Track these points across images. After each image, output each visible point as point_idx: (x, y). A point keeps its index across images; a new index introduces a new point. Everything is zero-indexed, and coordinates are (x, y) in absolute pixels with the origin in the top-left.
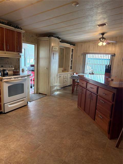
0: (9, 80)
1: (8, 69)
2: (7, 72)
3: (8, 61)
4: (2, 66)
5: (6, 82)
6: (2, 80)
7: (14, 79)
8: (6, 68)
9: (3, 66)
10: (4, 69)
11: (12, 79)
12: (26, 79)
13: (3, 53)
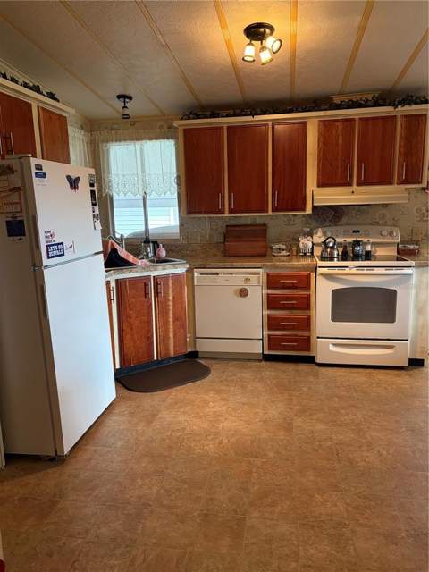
0: (336, 271)
1: (372, 240)
2: (369, 248)
3: (383, 216)
4: (354, 232)
5: (327, 276)
6: (316, 269)
7: (354, 271)
8: (366, 236)
9: (358, 231)
10: (359, 239)
11: (347, 271)
12: (410, 275)
13: (347, 194)
